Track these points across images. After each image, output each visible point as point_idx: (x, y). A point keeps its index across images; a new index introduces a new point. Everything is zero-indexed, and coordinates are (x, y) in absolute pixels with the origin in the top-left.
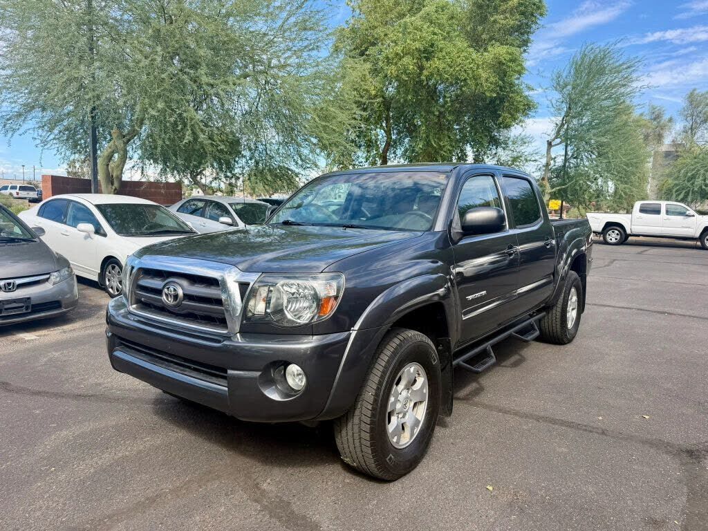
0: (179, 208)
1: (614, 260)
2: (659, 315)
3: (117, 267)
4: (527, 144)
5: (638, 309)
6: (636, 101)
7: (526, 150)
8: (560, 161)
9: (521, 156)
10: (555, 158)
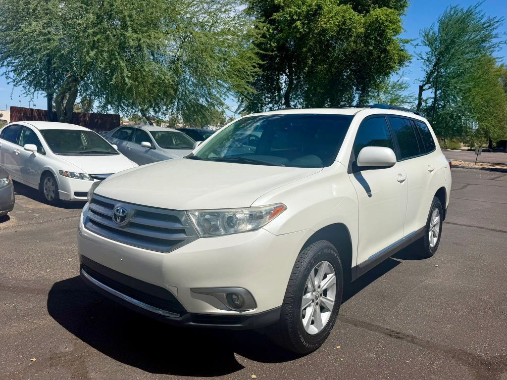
0: (113, 135)
1: (469, 184)
2: (494, 233)
3: (51, 180)
4: (403, 89)
5: (478, 227)
6: (494, 55)
7: (403, 93)
8: (430, 103)
9: (398, 99)
10: (427, 100)
